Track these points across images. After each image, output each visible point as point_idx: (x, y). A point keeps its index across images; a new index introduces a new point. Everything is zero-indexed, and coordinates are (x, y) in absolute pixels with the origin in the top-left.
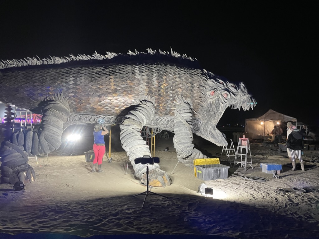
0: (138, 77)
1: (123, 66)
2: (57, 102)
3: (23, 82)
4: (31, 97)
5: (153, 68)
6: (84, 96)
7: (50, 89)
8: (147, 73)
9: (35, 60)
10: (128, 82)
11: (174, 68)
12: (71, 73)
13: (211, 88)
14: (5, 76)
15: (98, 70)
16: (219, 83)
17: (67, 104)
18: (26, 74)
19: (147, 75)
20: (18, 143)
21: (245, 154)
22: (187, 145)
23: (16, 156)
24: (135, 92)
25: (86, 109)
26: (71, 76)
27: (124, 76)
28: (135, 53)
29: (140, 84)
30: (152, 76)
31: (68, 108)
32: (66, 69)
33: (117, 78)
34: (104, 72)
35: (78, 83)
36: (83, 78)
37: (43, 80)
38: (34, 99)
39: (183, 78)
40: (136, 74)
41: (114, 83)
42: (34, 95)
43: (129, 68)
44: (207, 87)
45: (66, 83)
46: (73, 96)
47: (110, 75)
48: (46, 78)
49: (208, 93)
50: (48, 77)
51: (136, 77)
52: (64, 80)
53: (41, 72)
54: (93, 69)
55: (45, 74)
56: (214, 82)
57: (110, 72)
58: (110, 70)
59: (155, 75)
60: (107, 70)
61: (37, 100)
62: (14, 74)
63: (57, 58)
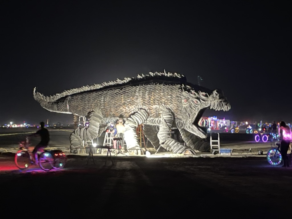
0: (137, 94)
1: (131, 88)
2: (95, 112)
3: (80, 101)
4: (84, 110)
5: (147, 87)
6: (108, 108)
7: (92, 105)
8: (142, 91)
9: (87, 87)
10: (131, 98)
12: (103, 95)
14: (72, 98)
17: (101, 113)
18: (82, 97)
19: (142, 93)
20: (77, 134)
23: (76, 141)
24: (135, 104)
25: (110, 115)
26: (103, 97)
27: (129, 94)
29: (138, 99)
30: (145, 93)
31: (101, 115)
32: (101, 92)
33: (125, 96)
34: (119, 92)
35: (106, 100)
36: (108, 97)
37: (89, 100)
40: (137, 92)
41: (123, 99)
42: (85, 108)
43: (134, 89)
45: (100, 101)
46: (103, 108)
47: (122, 94)
48: (91, 99)
50: (92, 98)
51: (136, 94)
52: (99, 99)
53: (89, 95)
54: (114, 91)
55: (90, 96)
57: (122, 92)
59: (147, 92)
61: (87, 111)
63: (98, 85)
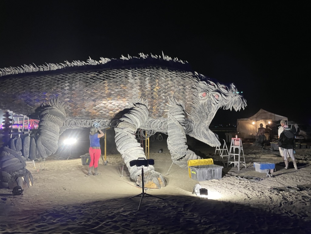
0: (131, 80)
1: (116, 71)
2: (54, 107)
3: (20, 88)
4: (28, 103)
5: (145, 72)
6: (79, 101)
7: (46, 94)
8: (139, 77)
9: (32, 67)
10: (122, 86)
11: (166, 71)
12: (67, 79)
13: (203, 90)
14: (2, 83)
15: (93, 75)
16: (210, 84)
17: (63, 109)
18: (23, 81)
19: (140, 79)
20: (16, 149)
21: (238, 154)
22: (180, 146)
24: (129, 95)
25: (81, 113)
26: (67, 82)
27: (118, 80)
28: (128, 58)
29: (133, 88)
30: (145, 80)
31: (64, 113)
32: (62, 75)
33: (111, 82)
34: (98, 77)
35: (74, 88)
36: (78, 83)
37: (39, 86)
38: (31, 105)
39: (175, 81)
40: (129, 78)
41: (108, 88)
42: (31, 101)
43: (122, 73)
44: (198, 89)
45: (62, 88)
46: (69, 101)
47: (104, 80)
48: (43, 85)
49: (200, 95)
50: (45, 83)
51: (129, 81)
52: (59, 85)
53: (37, 79)
54: (87, 74)
55: (41, 80)
56: (205, 84)
57: (104, 77)
58: (104, 75)
59: (148, 78)
60: (101, 75)
61: (34, 106)
62: (11, 81)
63: (52, 65)
